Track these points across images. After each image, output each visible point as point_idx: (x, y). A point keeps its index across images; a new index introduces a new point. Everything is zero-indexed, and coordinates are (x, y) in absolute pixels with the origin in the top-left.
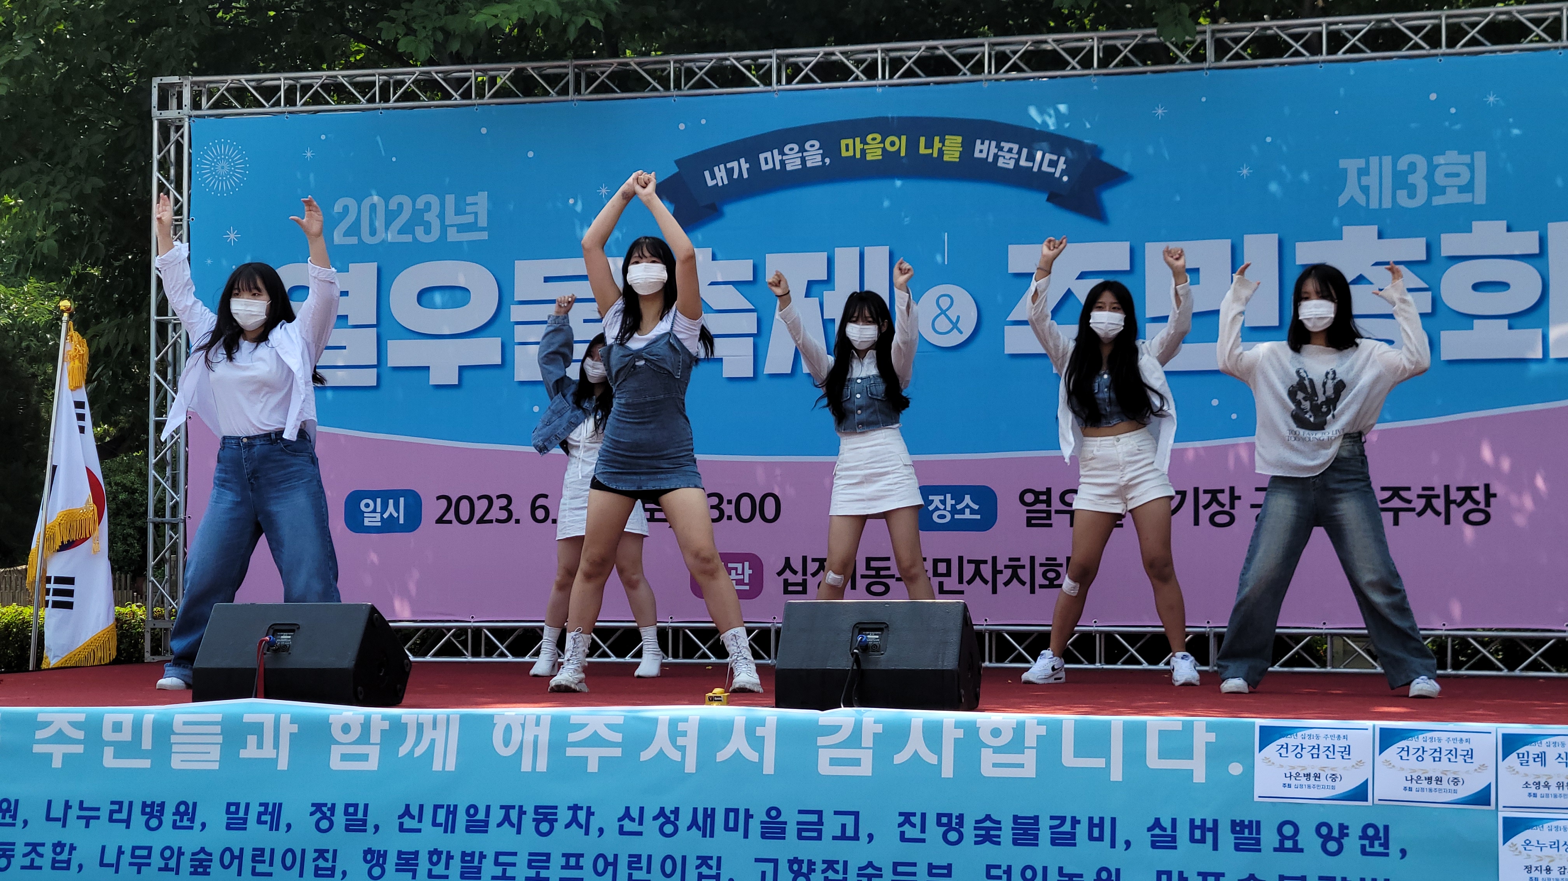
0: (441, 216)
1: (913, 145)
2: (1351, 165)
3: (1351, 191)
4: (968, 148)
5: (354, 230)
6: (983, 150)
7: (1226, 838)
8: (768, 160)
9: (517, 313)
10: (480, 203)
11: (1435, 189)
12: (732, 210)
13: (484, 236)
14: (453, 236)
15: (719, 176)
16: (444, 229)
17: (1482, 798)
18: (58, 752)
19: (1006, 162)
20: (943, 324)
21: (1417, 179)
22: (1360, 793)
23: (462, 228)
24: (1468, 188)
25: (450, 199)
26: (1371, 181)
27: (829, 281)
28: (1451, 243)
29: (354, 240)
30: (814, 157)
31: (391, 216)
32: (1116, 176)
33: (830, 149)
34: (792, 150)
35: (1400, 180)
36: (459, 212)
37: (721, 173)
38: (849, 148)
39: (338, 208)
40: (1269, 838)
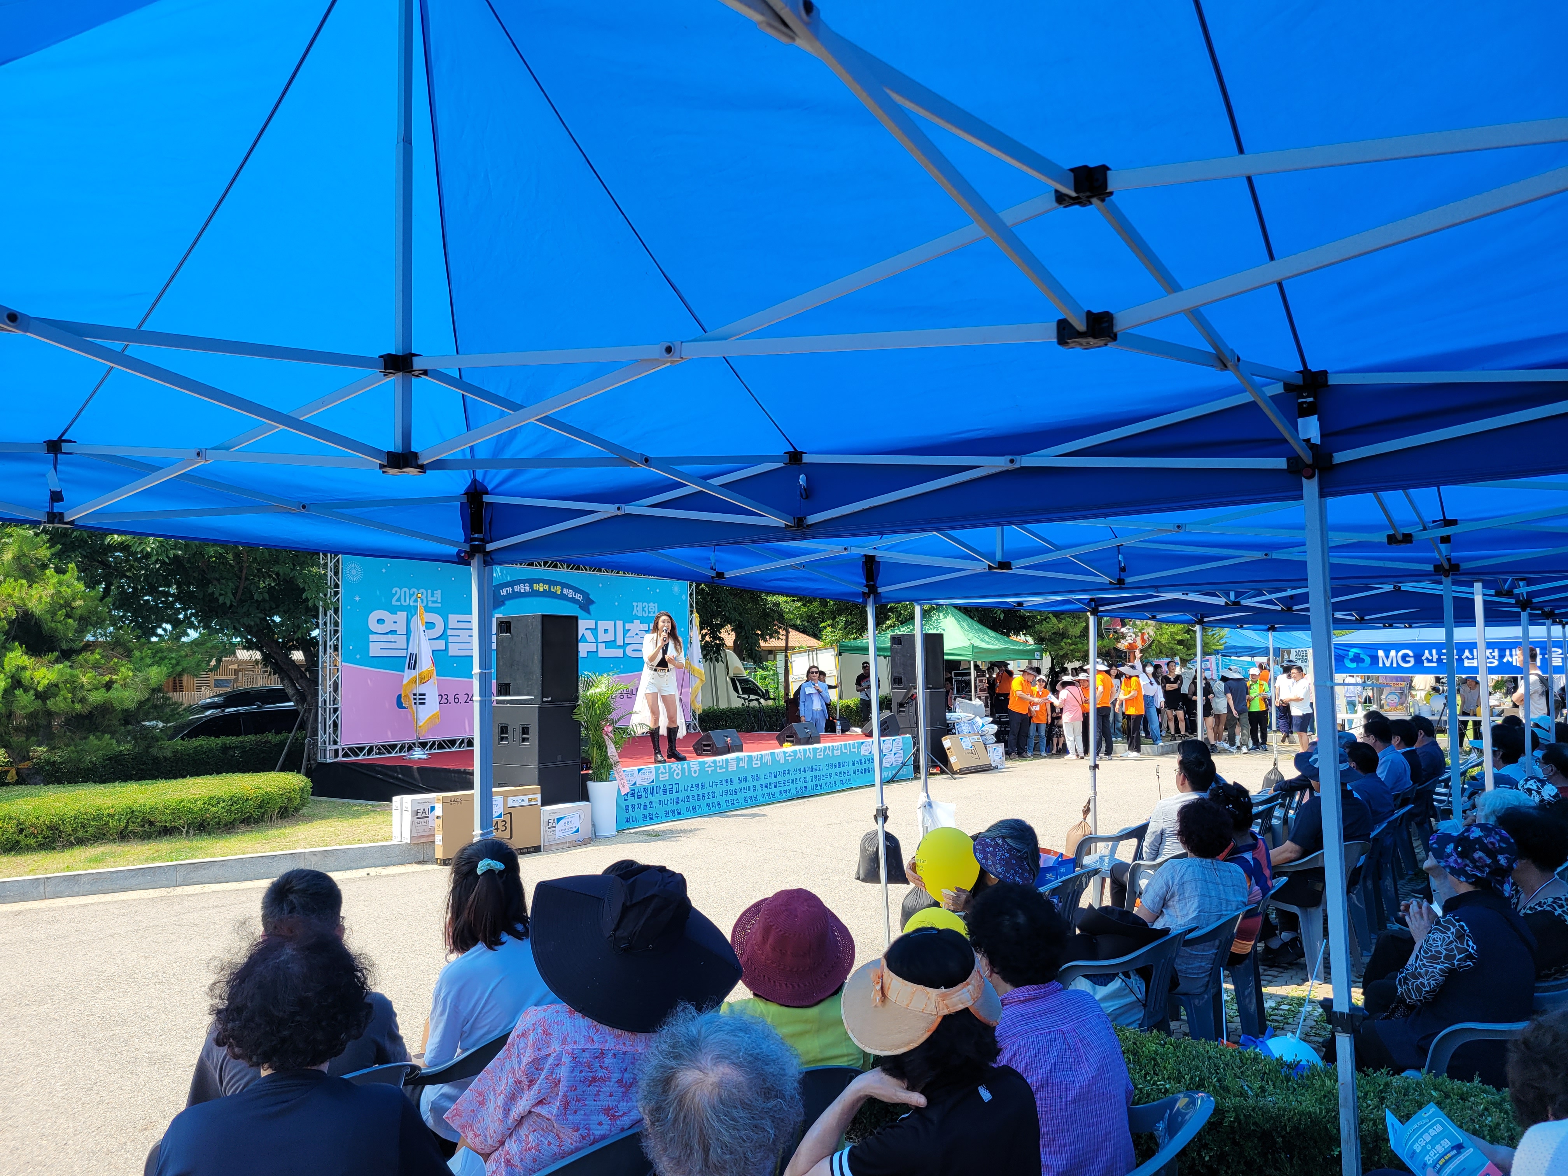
0: (427, 597)
1: (550, 588)
2: (635, 604)
3: (635, 612)
4: (562, 590)
5: (399, 600)
6: (565, 591)
8: (517, 588)
9: (449, 632)
10: (438, 593)
12: (507, 603)
13: (440, 605)
14: (430, 605)
15: (504, 592)
16: (427, 601)
18: (710, 769)
19: (570, 596)
21: (646, 609)
23: (433, 602)
25: (429, 591)
29: (399, 603)
30: (527, 589)
31: (411, 596)
32: (592, 602)
33: (531, 587)
34: (522, 586)
35: (643, 609)
36: (432, 596)
37: (504, 590)
38: (536, 587)
39: (394, 592)
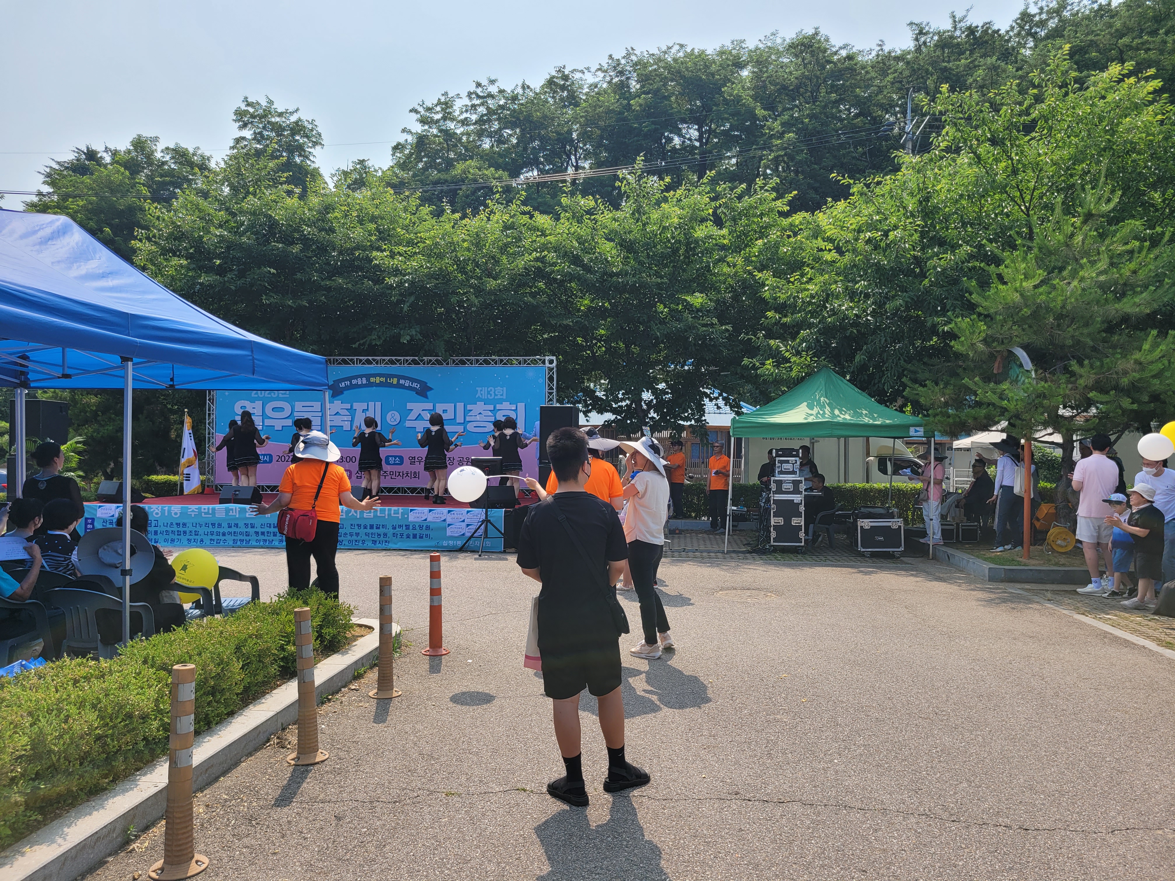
1: (386, 380)
2: (479, 389)
3: (479, 395)
4: (398, 381)
6: (402, 382)
7: (404, 528)
8: (354, 382)
11: (496, 395)
13: (288, 396)
14: (281, 395)
16: (278, 394)
17: (445, 520)
18: (193, 513)
20: (392, 420)
21: (492, 393)
22: (426, 520)
23: (283, 394)
24: (502, 395)
26: (483, 392)
27: (367, 410)
28: (498, 407)
29: (257, 396)
30: (364, 382)
32: (431, 389)
33: (368, 380)
34: (359, 379)
35: (489, 393)
37: (343, 384)
38: (372, 380)
40: (411, 527)
